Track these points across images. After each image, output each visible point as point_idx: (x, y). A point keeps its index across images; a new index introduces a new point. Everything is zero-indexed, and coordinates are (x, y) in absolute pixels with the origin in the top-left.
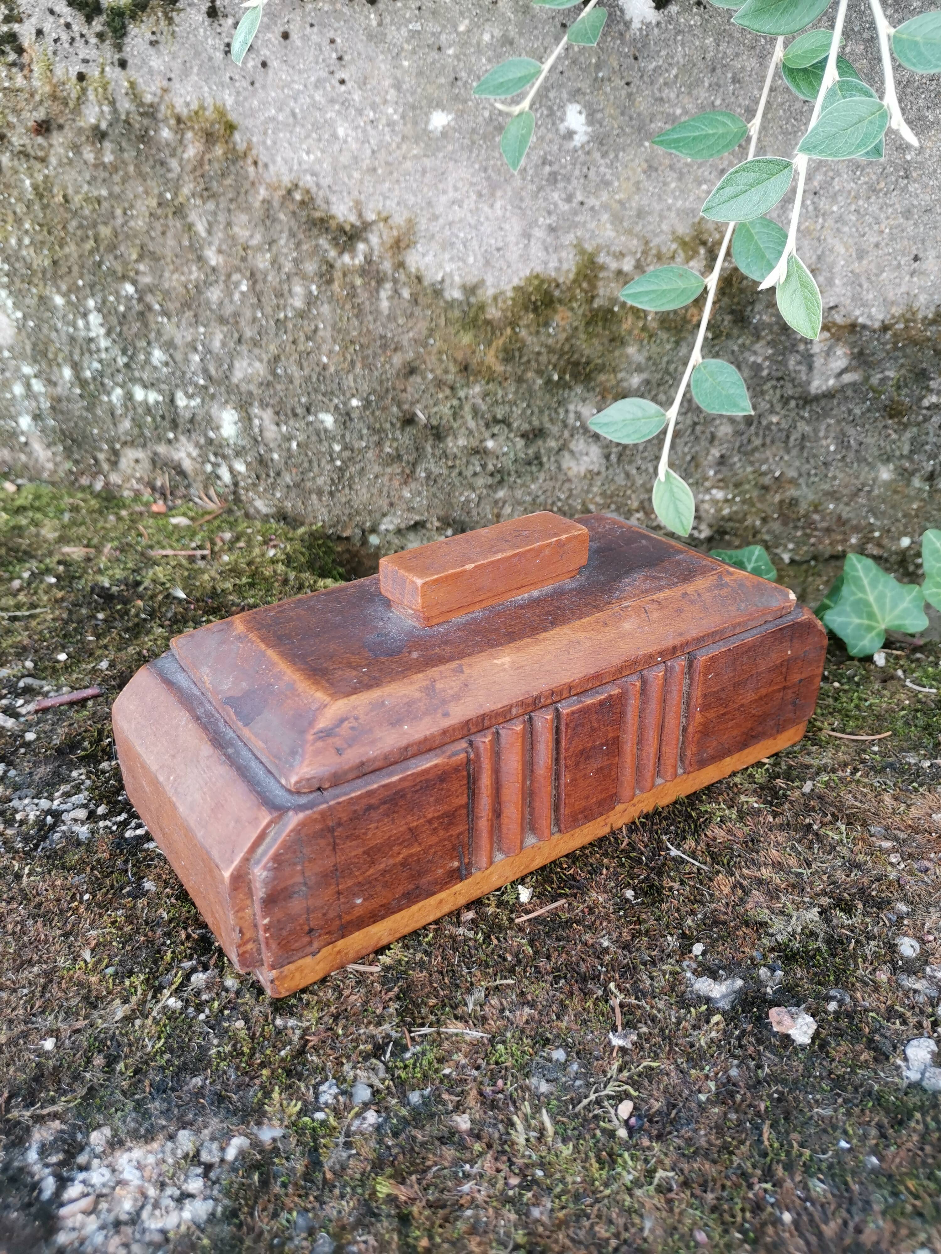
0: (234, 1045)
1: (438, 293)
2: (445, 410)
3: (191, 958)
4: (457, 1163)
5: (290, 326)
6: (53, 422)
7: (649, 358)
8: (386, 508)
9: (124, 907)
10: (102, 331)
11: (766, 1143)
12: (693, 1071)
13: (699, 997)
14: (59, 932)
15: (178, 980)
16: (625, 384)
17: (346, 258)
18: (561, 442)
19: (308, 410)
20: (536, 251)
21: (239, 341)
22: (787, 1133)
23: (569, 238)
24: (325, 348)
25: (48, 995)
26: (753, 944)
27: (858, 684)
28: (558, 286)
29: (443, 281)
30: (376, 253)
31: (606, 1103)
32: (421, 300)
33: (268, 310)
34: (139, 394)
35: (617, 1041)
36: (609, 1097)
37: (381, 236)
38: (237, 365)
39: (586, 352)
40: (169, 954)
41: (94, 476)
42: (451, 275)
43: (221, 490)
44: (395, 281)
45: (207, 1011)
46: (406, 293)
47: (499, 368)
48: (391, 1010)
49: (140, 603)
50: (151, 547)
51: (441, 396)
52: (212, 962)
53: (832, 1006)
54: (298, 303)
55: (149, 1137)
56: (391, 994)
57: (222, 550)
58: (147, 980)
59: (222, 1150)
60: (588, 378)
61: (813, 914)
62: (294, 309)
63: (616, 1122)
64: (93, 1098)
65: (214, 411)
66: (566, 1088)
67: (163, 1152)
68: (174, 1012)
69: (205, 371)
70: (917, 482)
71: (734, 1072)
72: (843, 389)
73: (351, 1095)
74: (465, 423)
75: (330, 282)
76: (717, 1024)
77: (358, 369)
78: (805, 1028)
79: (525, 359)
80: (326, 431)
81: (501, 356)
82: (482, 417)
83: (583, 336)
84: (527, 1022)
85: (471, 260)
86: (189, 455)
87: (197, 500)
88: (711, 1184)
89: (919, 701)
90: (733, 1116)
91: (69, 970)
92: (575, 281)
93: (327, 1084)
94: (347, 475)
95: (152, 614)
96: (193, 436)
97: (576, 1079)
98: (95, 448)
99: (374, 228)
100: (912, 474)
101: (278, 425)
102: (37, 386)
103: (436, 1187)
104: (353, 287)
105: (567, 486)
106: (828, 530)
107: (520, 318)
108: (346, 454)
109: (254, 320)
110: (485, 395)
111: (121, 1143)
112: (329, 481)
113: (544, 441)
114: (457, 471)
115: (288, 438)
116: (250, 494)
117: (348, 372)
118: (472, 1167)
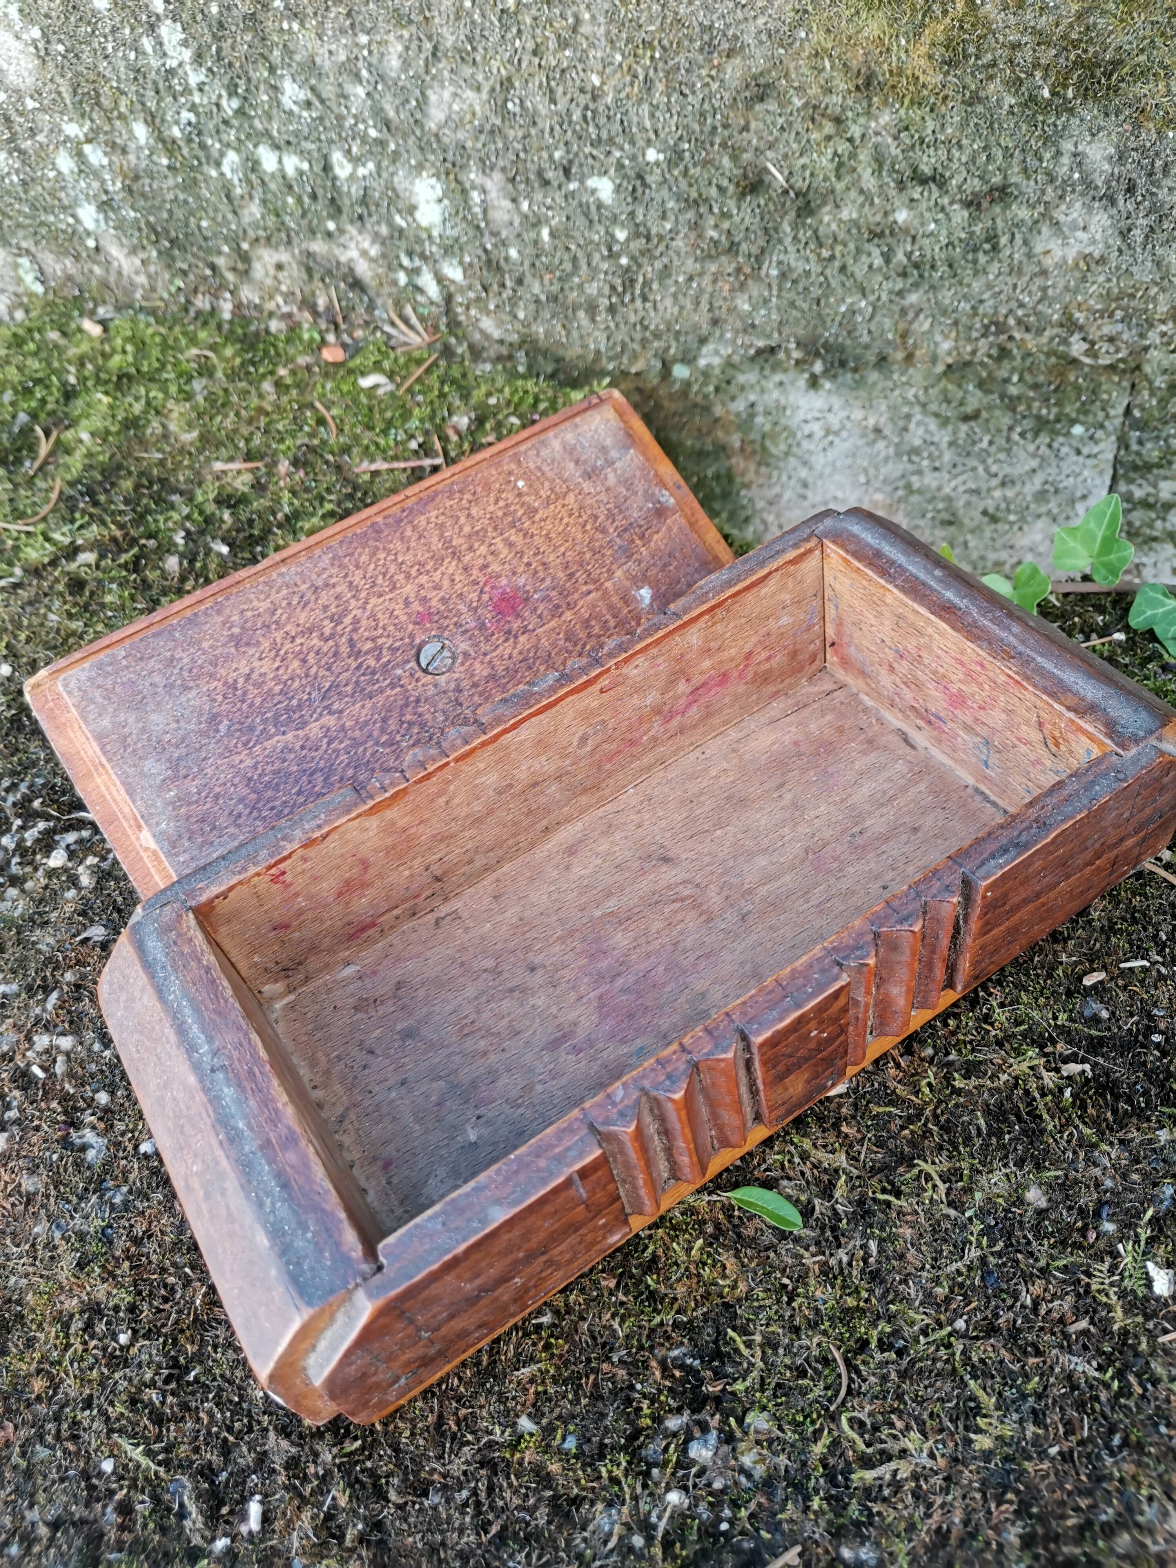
2: (824, 162)
6: (132, 213)
8: (705, 327)
10: (187, 55)
18: (1041, 208)
19: (567, 171)
21: (434, 55)
24: (595, 57)
38: (432, 97)
39: (1115, 41)
41: (215, 293)
43: (425, 311)
47: (933, 79)
50: (348, 452)
51: (815, 136)
57: (460, 450)
60: (1112, 92)
65: (400, 179)
69: (378, 112)
74: (856, 182)
77: (658, 97)
79: (986, 60)
80: (600, 206)
81: (939, 53)
82: (892, 170)
86: (364, 253)
87: (387, 328)
94: (640, 278)
96: (369, 224)
98: (209, 251)
101: (514, 199)
102: (95, 155)
105: (1038, 281)
108: (638, 244)
110: (901, 128)
112: (607, 290)
113: (1008, 206)
114: (837, 264)
115: (533, 222)
116: (473, 312)
117: (641, 100)
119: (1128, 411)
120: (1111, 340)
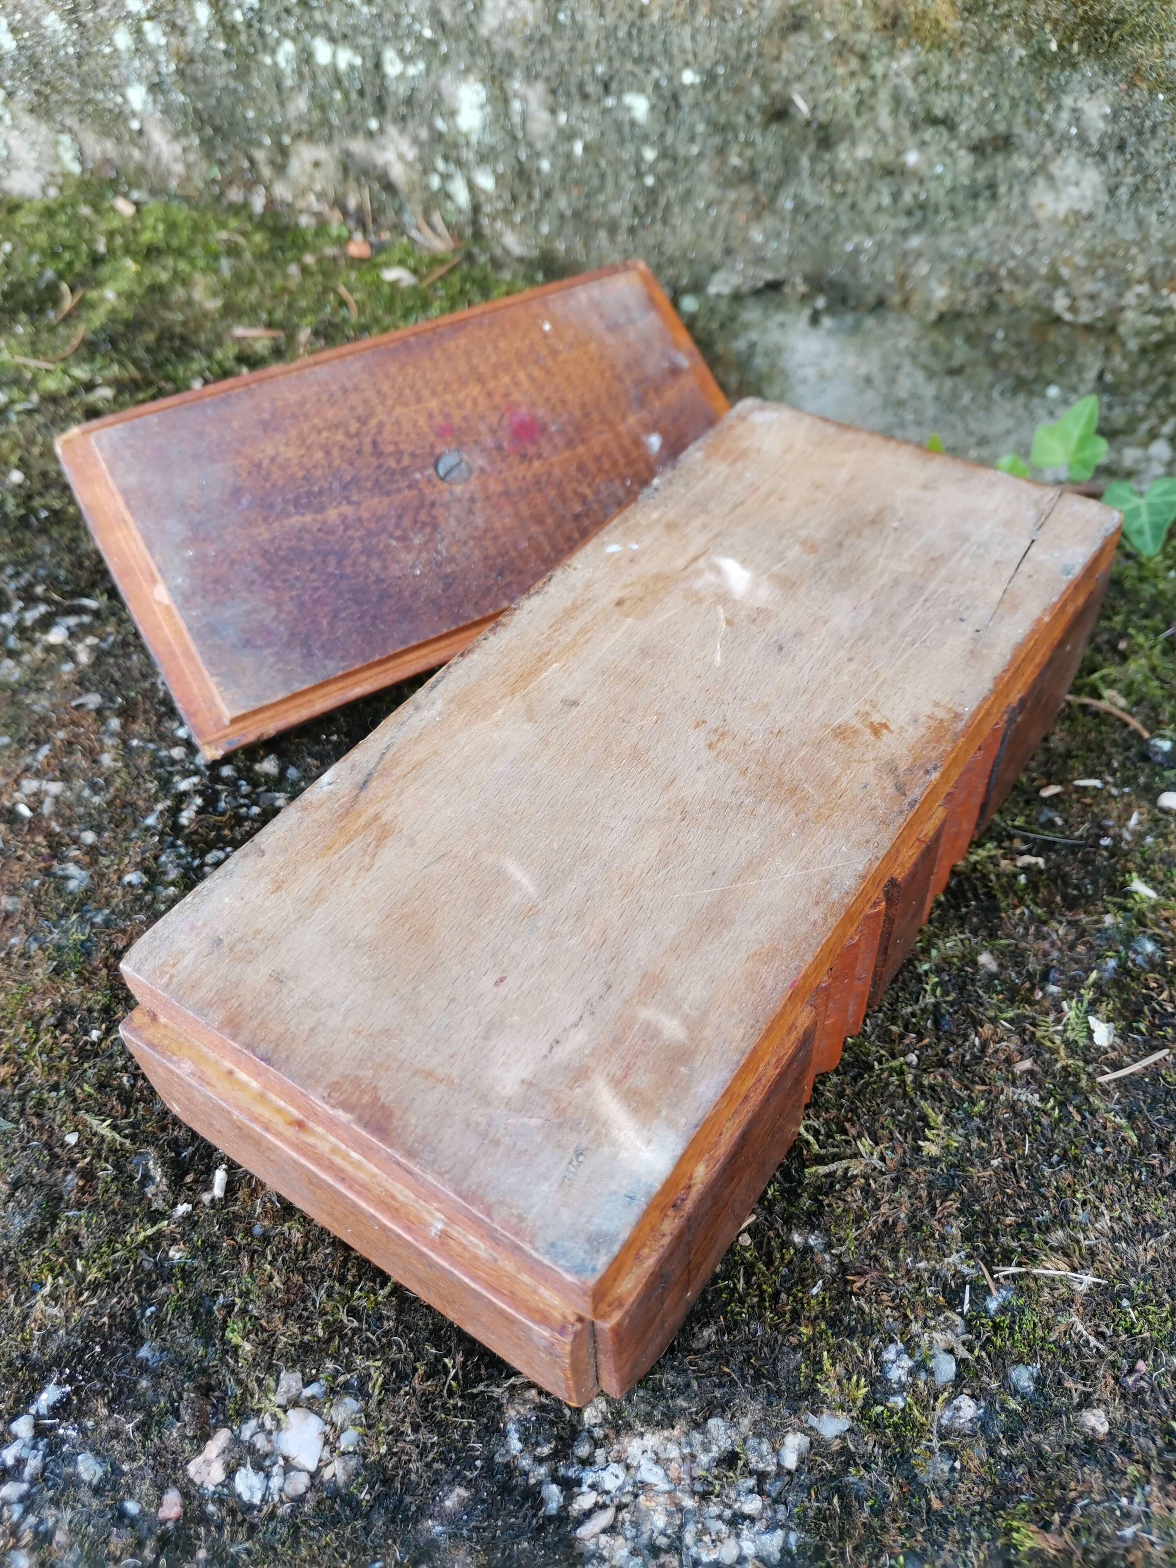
2: (846, 96)
4: (1109, 1494)
6: (181, 98)
8: (718, 256)
18: (1039, 160)
19: (606, 88)
34: (323, 52)
38: (489, 3)
41: (249, 187)
43: (453, 219)
47: (953, 24)
48: (955, 1230)
51: (841, 71)
55: (666, 1422)
56: (950, 1205)
59: (776, 1452)
60: (1113, 49)
65: (447, 83)
67: (690, 1445)
69: (435, 13)
73: (931, 1373)
74: (874, 121)
77: (701, 20)
80: (633, 124)
82: (908, 112)
84: (1154, 1261)
86: (401, 157)
87: (414, 234)
93: (892, 1348)
94: (662, 201)
96: (411, 124)
98: (250, 142)
101: (553, 111)
102: (154, 34)
103: (1089, 1530)
105: (1030, 234)
108: (664, 166)
110: (920, 71)
111: (629, 1426)
112: (629, 210)
113: (1008, 157)
114: (848, 201)
115: (569, 135)
116: (499, 225)
117: (684, 21)
118: (1131, 1501)
119: (1100, 376)
120: (1092, 297)
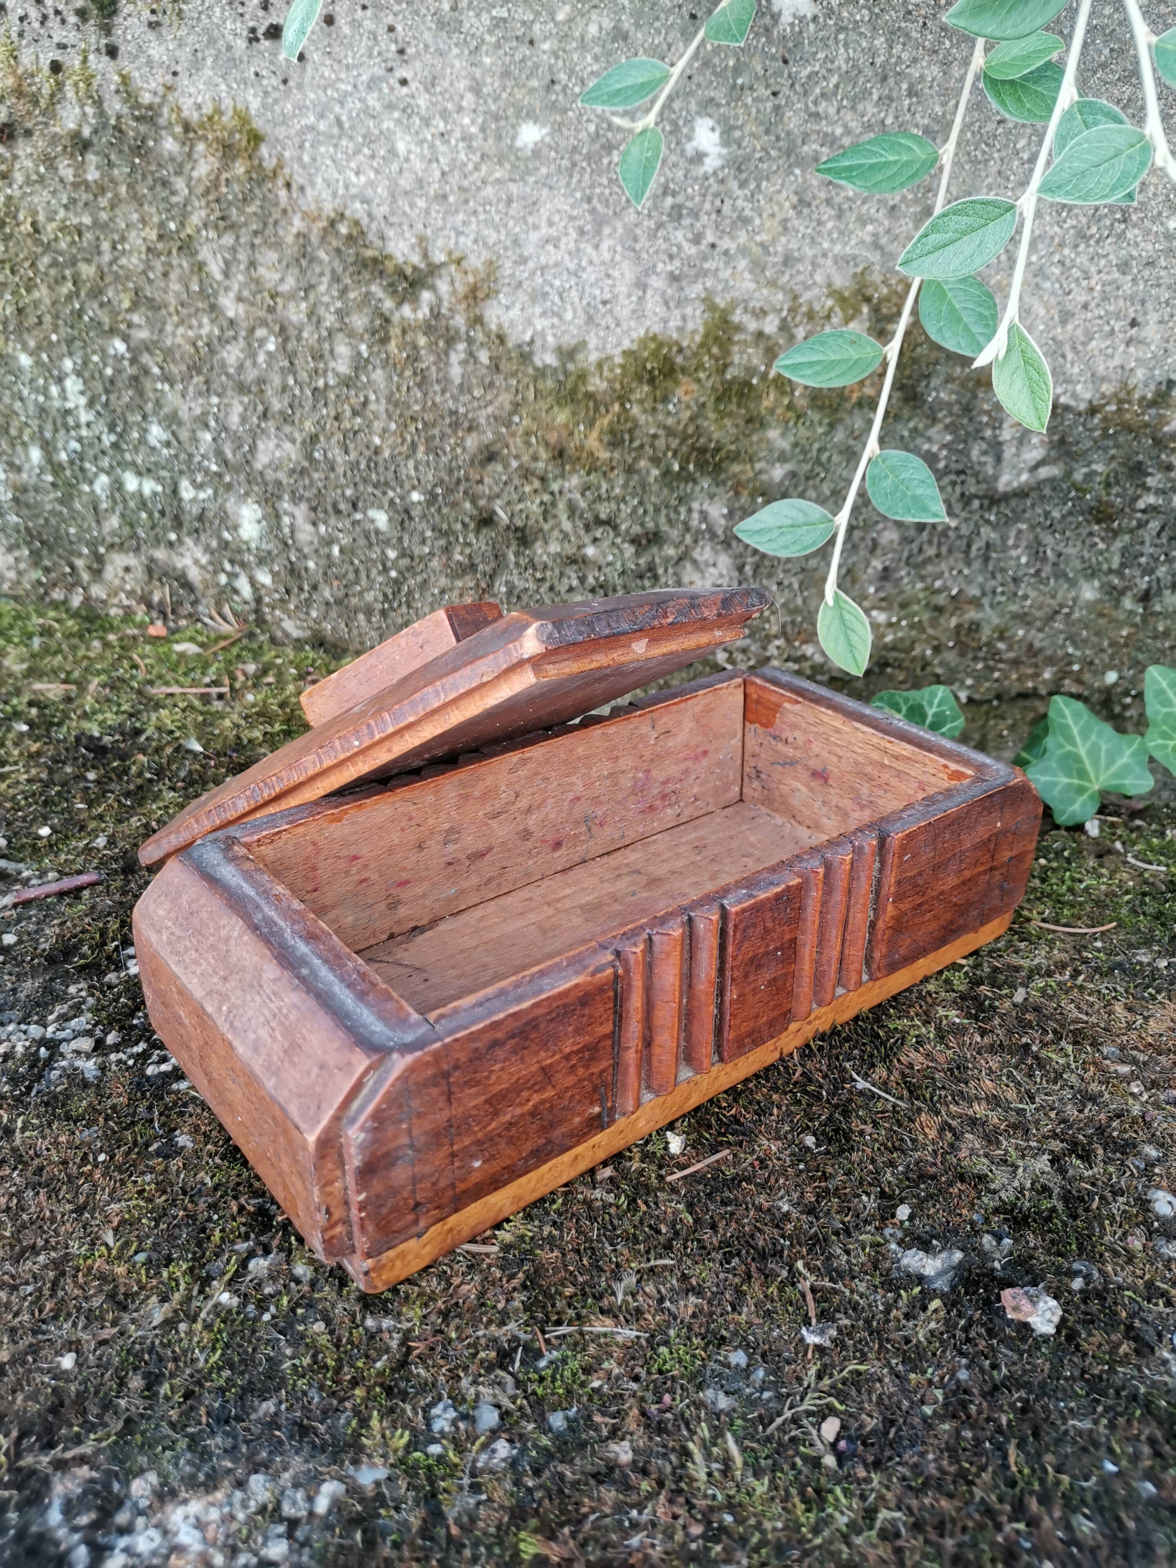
0: (314, 1356)
1: (525, 357)
2: (534, 507)
3: (247, 1238)
4: (620, 1508)
5: (332, 396)
6: (15, 519)
7: (796, 445)
9: (152, 1170)
10: (83, 401)
11: (1014, 1468)
12: (912, 1376)
13: (909, 1275)
14: (69, 1207)
15: (232, 1268)
16: (764, 477)
17: (406, 310)
18: (682, 549)
19: (355, 506)
20: (653, 304)
21: (265, 415)
22: (1039, 1455)
23: (695, 290)
24: (378, 425)
25: (61, 1293)
26: (973, 1204)
27: (1068, 861)
28: (680, 350)
29: (532, 342)
30: (446, 304)
31: (805, 1422)
32: (503, 365)
33: (304, 376)
34: (131, 483)
35: (812, 1339)
36: (809, 1414)
37: (452, 282)
38: (261, 445)
39: (716, 436)
40: (217, 1233)
41: (70, 588)
42: (543, 334)
43: (239, 608)
44: (470, 341)
45: (273, 1309)
46: (484, 357)
47: (604, 455)
48: (517, 1304)
49: (141, 758)
50: (151, 683)
51: (528, 489)
52: (275, 1243)
53: (1077, 1284)
54: (343, 367)
55: (210, 1484)
56: (515, 1282)
57: (244, 687)
58: (191, 1269)
59: (310, 1499)
60: (718, 468)
61: (1043, 1163)
62: (337, 374)
63: (819, 1445)
64: (132, 1433)
65: (230, 506)
66: (751, 1403)
67: (231, 1504)
68: (229, 1311)
69: (219, 454)
70: (1128, 603)
71: (963, 1375)
72: (1039, 486)
73: (474, 1420)
74: (558, 524)
75: (384, 341)
76: (936, 1311)
77: (420, 454)
78: (1048, 1315)
79: (636, 444)
80: (377, 532)
81: (606, 438)
82: (581, 517)
83: (712, 415)
84: (694, 1316)
85: (569, 316)
86: (196, 562)
87: (207, 620)
88: (949, 1526)
89: (1146, 882)
90: (968, 1434)
91: (86, 1258)
92: (702, 345)
93: (441, 1406)
94: (405, 589)
95: (160, 773)
96: (203, 537)
97: (762, 1390)
98: (71, 553)
99: (443, 271)
100: (1123, 592)
101: (314, 524)
103: (597, 1541)
104: (415, 347)
106: (1016, 663)
107: (631, 391)
108: (404, 562)
109: (284, 388)
110: (586, 488)
111: (173, 1493)
112: (380, 597)
113: (660, 549)
114: (547, 585)
115: (329, 542)
116: (277, 612)
117: (408, 457)
118: (640, 1513)
120: (744, 651)
